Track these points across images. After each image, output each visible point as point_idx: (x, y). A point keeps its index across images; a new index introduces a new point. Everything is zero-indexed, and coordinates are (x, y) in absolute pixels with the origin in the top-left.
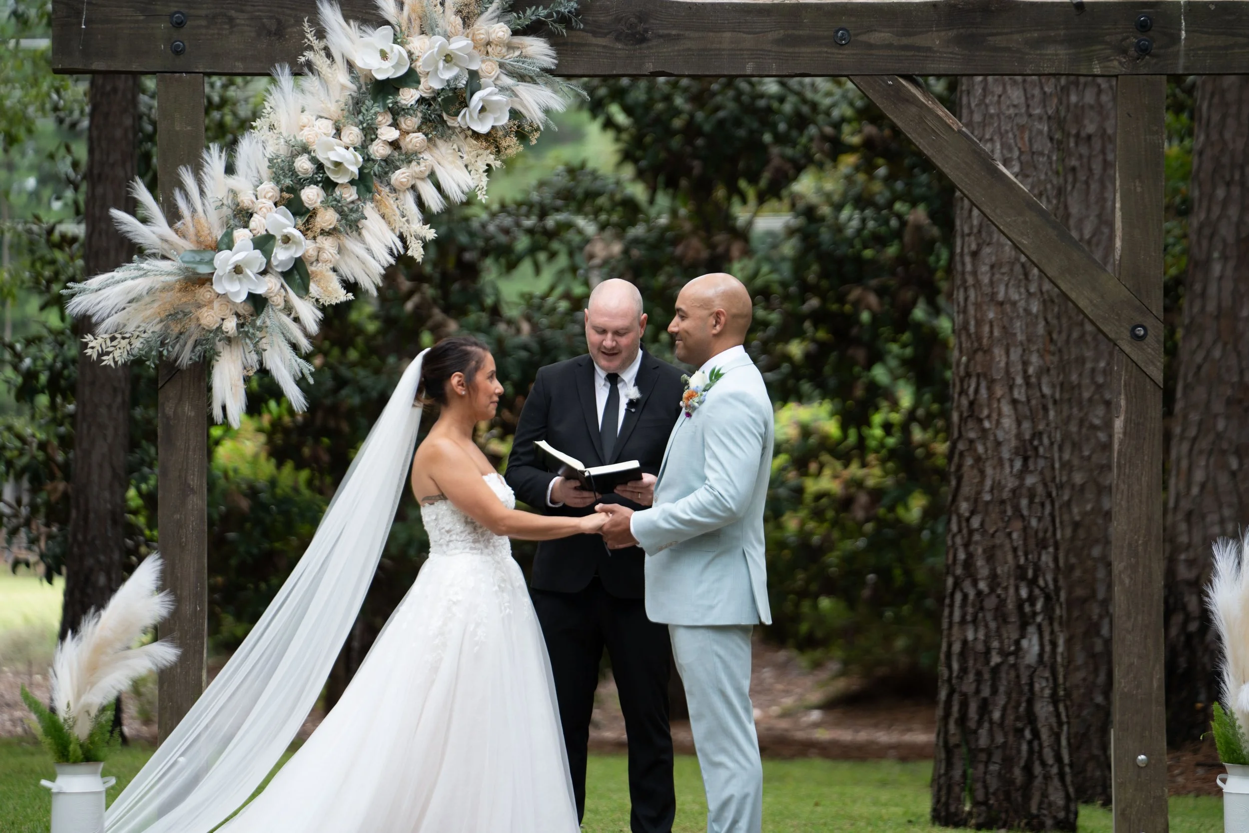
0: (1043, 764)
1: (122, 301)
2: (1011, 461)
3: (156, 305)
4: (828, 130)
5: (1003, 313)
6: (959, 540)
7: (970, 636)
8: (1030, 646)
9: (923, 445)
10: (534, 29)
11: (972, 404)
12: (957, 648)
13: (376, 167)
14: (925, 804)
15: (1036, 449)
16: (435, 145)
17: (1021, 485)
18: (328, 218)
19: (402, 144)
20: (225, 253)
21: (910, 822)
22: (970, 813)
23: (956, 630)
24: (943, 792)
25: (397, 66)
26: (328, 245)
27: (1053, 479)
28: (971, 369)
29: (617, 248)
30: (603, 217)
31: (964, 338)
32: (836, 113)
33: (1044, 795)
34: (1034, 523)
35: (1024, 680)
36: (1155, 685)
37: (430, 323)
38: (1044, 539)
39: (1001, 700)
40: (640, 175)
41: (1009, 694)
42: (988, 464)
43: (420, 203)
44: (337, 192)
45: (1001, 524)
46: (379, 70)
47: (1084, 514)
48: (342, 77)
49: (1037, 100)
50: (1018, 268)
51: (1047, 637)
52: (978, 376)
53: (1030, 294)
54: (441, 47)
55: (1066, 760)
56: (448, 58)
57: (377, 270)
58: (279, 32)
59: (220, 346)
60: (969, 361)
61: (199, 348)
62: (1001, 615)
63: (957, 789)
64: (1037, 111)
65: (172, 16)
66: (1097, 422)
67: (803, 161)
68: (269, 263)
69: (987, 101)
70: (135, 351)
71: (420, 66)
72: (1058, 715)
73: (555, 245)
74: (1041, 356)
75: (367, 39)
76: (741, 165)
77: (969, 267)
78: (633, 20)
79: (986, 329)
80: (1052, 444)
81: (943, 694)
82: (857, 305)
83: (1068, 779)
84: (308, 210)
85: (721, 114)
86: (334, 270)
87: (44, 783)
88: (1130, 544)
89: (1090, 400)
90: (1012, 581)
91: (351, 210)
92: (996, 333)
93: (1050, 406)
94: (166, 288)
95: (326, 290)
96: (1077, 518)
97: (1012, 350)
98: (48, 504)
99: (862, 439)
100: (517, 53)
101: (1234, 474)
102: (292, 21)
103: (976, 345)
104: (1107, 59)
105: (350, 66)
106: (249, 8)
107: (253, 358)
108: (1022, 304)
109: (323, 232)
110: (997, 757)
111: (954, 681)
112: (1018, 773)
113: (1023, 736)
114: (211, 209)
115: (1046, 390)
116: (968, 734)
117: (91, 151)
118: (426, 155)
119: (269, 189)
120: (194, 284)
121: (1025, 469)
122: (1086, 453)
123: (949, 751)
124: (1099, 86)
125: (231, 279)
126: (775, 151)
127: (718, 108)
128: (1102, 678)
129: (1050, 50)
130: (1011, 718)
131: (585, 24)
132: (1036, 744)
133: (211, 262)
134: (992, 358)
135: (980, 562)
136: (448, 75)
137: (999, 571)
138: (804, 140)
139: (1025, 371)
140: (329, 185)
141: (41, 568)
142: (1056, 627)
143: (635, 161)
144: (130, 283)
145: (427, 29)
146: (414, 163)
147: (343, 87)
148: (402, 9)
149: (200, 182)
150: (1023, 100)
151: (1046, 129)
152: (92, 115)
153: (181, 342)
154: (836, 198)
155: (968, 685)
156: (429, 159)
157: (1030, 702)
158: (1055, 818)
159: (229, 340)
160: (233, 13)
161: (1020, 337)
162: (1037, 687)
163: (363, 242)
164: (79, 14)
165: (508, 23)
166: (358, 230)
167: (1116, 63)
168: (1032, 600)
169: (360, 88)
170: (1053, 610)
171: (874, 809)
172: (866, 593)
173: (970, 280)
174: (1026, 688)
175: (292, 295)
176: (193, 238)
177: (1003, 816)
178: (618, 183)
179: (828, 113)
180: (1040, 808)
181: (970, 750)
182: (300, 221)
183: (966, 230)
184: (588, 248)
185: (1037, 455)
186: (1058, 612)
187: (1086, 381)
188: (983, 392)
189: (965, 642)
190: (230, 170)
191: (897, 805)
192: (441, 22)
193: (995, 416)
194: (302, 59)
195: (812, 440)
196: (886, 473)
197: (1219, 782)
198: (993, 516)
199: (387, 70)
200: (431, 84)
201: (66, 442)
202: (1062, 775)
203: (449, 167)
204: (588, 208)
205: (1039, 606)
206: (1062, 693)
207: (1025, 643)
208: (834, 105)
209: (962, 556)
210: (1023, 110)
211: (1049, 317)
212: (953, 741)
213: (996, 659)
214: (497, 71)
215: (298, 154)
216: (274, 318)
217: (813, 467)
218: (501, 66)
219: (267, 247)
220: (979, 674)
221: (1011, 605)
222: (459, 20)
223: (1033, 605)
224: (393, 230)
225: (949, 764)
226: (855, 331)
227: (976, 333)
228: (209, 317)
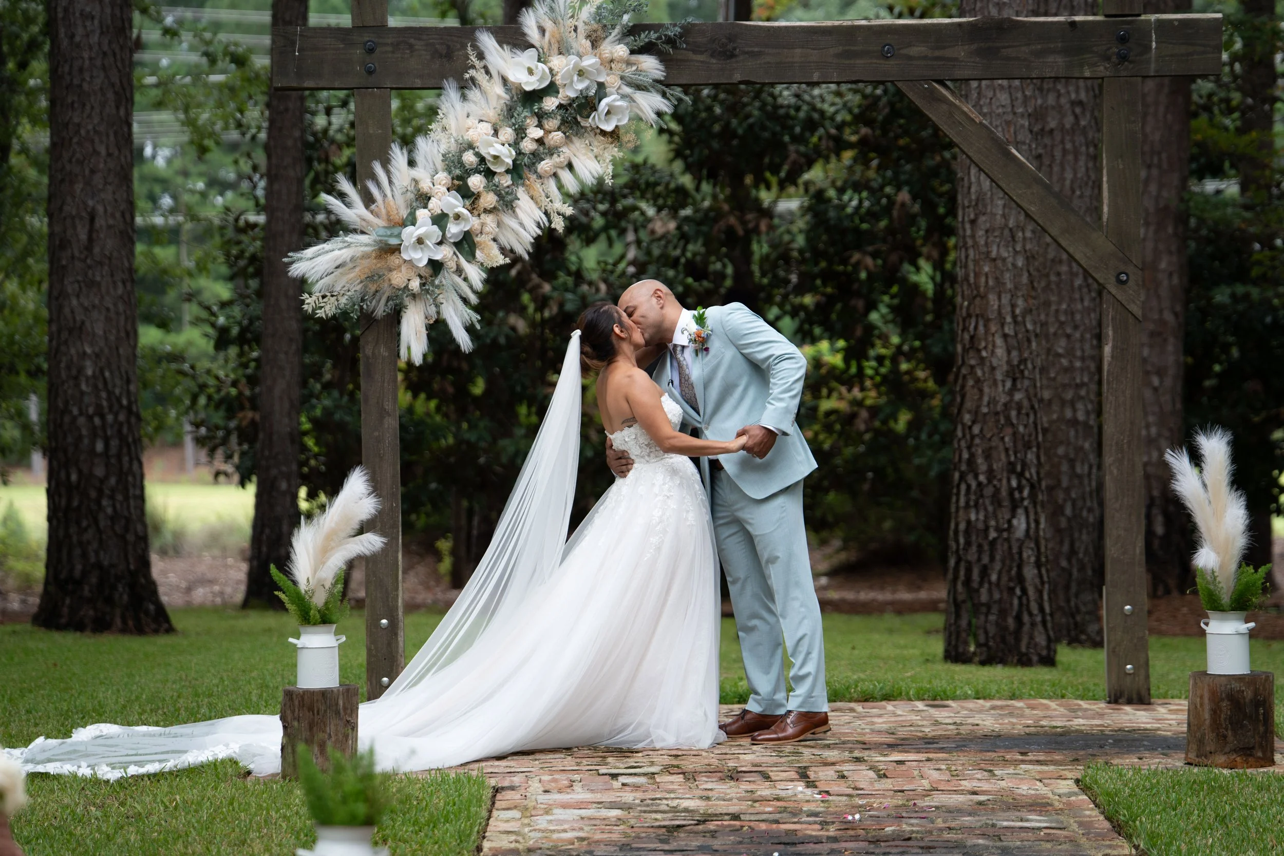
0: (1031, 614)
1: (331, 266)
2: (1003, 381)
3: (357, 269)
4: (833, 131)
5: (996, 267)
6: (963, 444)
7: (973, 517)
8: (1019, 524)
9: (908, 372)
10: (647, 49)
11: (972, 338)
12: (962, 526)
13: (526, 159)
14: (938, 646)
15: (1022, 372)
16: (571, 141)
17: (1011, 400)
18: (489, 200)
19: (546, 141)
20: (410, 229)
21: (927, 660)
22: (974, 653)
23: (961, 513)
24: (953, 637)
25: (541, 80)
26: (489, 220)
27: (1036, 395)
28: (971, 311)
29: (672, 225)
30: (660, 201)
31: (965, 288)
32: (839, 118)
33: (1031, 638)
34: (1021, 429)
35: (1015, 550)
36: (1138, 551)
37: (529, 285)
38: (1029, 441)
39: (997, 566)
40: (688, 168)
41: (1003, 561)
42: (985, 384)
43: (560, 187)
44: (496, 179)
45: (995, 431)
46: (527, 83)
47: (1051, 422)
48: (497, 89)
49: (1020, 101)
50: (1006, 232)
51: (1032, 517)
52: (977, 316)
53: (1016, 253)
54: (576, 64)
55: (1047, 609)
56: (581, 73)
57: (528, 238)
58: (449, 55)
59: (407, 301)
60: (969, 305)
61: (391, 302)
62: (996, 500)
63: (964, 635)
64: (1020, 110)
65: (365, 44)
66: (1060, 351)
67: (814, 156)
68: (444, 235)
69: (982, 103)
70: (342, 306)
71: (559, 80)
72: (1041, 576)
73: (623, 224)
74: (1026, 300)
75: (517, 59)
76: (767, 160)
77: (968, 232)
78: (724, 40)
79: (983, 280)
80: (1034, 368)
81: (952, 562)
82: (857, 265)
83: (1049, 625)
84: (473, 194)
85: (751, 120)
86: (495, 240)
87: (291, 640)
88: (1117, 443)
89: (1055, 334)
90: (1005, 475)
91: (507, 193)
92: (991, 283)
93: (1033, 339)
94: (365, 256)
95: (488, 256)
96: (1046, 425)
97: (1003, 296)
98: (238, 428)
99: (860, 369)
100: (634, 68)
101: (1156, 390)
102: (459, 46)
103: (975, 292)
104: (1095, 65)
105: (505, 81)
106: (425, 37)
107: (432, 310)
108: (1010, 260)
109: (486, 211)
110: (995, 609)
111: (961, 552)
112: (1011, 622)
113: (1014, 593)
114: (397, 194)
115: (1030, 326)
116: (972, 592)
117: (269, 157)
118: (564, 149)
119: (443, 177)
120: (386, 253)
121: (1014, 388)
122: (1052, 375)
123: (957, 605)
124: (1058, 91)
125: (414, 248)
126: (792, 148)
127: (748, 116)
128: (1066, 548)
129: (1051, 59)
130: (1005, 579)
131: (687, 44)
132: (1024, 599)
133: (399, 236)
134: (988, 303)
135: (980, 460)
136: (580, 86)
137: (995, 467)
138: (815, 139)
139: (1013, 312)
140: (489, 174)
141: (236, 477)
142: (1039, 509)
143: (685, 158)
144: (337, 253)
145: (564, 51)
146: (555, 156)
147: (499, 97)
148: (544, 35)
149: (388, 173)
150: (1009, 101)
151: (1027, 124)
152: (270, 130)
153: (377, 298)
154: (839, 183)
155: (972, 555)
156: (566, 152)
157: (1020, 567)
158: (1039, 655)
159: (414, 296)
160: (412, 41)
161: (1009, 285)
162: (1025, 555)
163: (516, 217)
164: (293, 43)
165: (627, 44)
166: (513, 209)
167: (1102, 68)
168: (1020, 488)
169: (512, 98)
170: (1036, 496)
171: (898, 651)
172: (866, 487)
173: (970, 242)
174: (1016, 557)
175: (462, 260)
176: (385, 217)
177: (1000, 654)
178: (672, 175)
179: (832, 118)
180: (1028, 647)
181: (974, 605)
182: (468, 203)
183: (966, 204)
184: (650, 226)
185: (1023, 377)
186: (1040, 497)
187: (1052, 319)
188: (981, 329)
189: (969, 522)
190: (412, 163)
191: (913, 648)
192: (574, 45)
193: (990, 347)
194: (467, 76)
195: (823, 371)
196: (880, 394)
197: (1202, 625)
198: (990, 424)
199: (532, 84)
200: (568, 93)
201: (252, 381)
202: (1044, 622)
203: (582, 158)
204: (649, 195)
205: (1026, 493)
206: (1043, 559)
207: (1015, 522)
208: (836, 112)
209: (966, 455)
210: (1009, 109)
211: (1031, 270)
212: (961, 598)
213: (993, 534)
214: (618, 82)
215: (465, 150)
216: (448, 278)
217: (824, 391)
218: (622, 78)
219: (443, 223)
220: (980, 546)
221: (1004, 493)
222: (588, 44)
223: (1021, 492)
224: (540, 208)
225: (958, 616)
226: (856, 286)
227: (975, 283)
228: (398, 279)
